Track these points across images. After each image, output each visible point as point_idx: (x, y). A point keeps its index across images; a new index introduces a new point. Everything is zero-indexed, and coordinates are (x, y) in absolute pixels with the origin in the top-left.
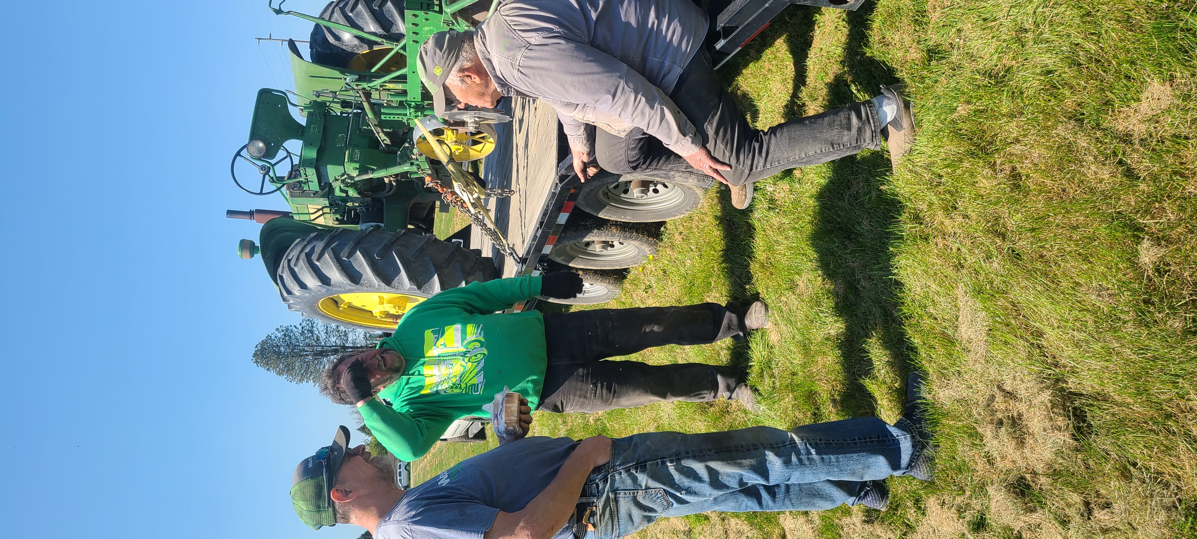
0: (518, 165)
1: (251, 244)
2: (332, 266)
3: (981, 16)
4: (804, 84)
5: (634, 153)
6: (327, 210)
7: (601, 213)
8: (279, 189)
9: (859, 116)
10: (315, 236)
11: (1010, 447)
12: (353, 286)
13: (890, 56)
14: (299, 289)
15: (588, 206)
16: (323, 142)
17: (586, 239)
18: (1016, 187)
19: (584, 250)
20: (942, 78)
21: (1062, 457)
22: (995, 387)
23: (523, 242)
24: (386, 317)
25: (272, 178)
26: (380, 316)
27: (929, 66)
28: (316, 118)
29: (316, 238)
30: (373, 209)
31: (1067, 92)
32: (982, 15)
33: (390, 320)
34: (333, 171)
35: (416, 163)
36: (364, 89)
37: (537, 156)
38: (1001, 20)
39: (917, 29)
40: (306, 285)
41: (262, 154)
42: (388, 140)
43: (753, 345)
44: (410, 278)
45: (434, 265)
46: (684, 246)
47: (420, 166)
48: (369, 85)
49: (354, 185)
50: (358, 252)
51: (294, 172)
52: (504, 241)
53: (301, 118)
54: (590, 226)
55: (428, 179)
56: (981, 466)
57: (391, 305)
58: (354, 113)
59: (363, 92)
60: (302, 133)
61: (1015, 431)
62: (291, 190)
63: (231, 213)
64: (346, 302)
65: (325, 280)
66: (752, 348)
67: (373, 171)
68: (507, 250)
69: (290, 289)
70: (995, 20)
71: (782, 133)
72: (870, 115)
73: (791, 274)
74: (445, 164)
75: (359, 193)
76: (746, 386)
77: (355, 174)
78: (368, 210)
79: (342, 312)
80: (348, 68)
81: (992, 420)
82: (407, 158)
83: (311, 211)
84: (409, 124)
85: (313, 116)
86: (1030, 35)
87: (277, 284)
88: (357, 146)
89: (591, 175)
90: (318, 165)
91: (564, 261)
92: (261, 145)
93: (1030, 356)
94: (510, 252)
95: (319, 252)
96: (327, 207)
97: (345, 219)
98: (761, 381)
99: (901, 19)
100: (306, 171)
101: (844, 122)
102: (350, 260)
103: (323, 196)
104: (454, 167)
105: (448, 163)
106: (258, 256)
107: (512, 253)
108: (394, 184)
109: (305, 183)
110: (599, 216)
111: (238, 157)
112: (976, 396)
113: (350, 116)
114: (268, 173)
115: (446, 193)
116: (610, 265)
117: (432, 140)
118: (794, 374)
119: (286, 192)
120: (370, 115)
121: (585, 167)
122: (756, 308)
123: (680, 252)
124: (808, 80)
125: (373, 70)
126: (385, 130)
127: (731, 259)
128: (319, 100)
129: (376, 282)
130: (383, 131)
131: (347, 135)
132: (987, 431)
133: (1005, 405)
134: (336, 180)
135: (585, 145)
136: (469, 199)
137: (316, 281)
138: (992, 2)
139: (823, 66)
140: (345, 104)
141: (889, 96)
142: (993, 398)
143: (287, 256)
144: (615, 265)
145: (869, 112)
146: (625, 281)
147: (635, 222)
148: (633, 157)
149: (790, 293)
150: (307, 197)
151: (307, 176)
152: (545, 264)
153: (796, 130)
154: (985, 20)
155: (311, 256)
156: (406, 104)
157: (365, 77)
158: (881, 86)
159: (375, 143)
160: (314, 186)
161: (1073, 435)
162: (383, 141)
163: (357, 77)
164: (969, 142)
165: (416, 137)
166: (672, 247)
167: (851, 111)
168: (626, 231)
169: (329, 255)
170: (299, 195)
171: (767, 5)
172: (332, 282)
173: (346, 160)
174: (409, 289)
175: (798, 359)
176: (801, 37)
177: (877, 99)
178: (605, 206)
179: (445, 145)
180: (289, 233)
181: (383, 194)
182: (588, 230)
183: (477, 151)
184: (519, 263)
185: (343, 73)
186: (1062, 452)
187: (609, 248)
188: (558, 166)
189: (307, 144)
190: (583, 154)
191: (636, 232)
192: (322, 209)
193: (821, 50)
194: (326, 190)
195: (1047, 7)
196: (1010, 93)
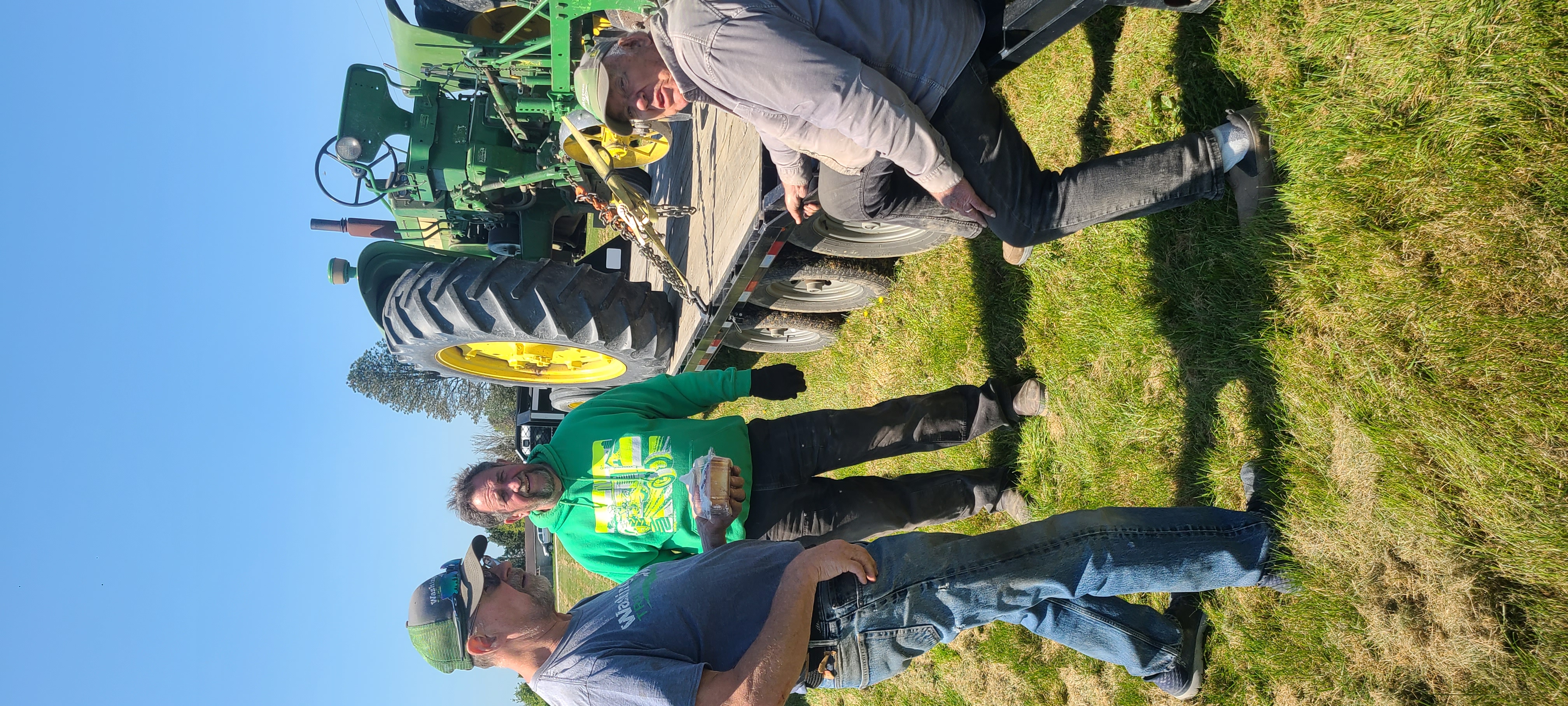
0: (700, 172)
1: (344, 265)
2: (455, 310)
3: (1384, 24)
4: (1108, 89)
5: (872, 195)
6: (444, 225)
7: (816, 247)
8: (381, 197)
9: (1195, 155)
10: (430, 267)
11: (1406, 642)
12: (484, 335)
13: (1241, 66)
14: (412, 337)
15: (799, 239)
16: (437, 138)
17: (793, 278)
18: (1432, 282)
19: (791, 289)
20: (1320, 108)
21: (1488, 672)
22: (1386, 553)
23: (711, 283)
24: (526, 368)
25: (369, 181)
26: (517, 367)
27: (1301, 88)
28: (427, 104)
29: (431, 269)
30: (505, 225)
31: (1520, 156)
32: (1388, 23)
33: (531, 372)
34: (451, 178)
35: (562, 167)
36: (491, 67)
37: (729, 171)
38: (1417, 34)
39: (1285, 32)
40: (421, 333)
41: (356, 156)
42: (524, 134)
43: (1026, 436)
44: (559, 325)
45: (589, 306)
46: (929, 290)
47: (568, 172)
48: (497, 62)
49: (480, 197)
50: (488, 289)
51: (399, 178)
52: (685, 283)
53: (405, 102)
54: (800, 261)
55: (579, 191)
56: (1359, 657)
57: (533, 355)
58: (478, 97)
59: (489, 71)
60: (409, 125)
61: (1414, 621)
62: (396, 198)
63: (316, 223)
64: (473, 349)
65: (446, 327)
66: (1024, 440)
67: (506, 177)
68: (690, 296)
69: (400, 336)
70: (1408, 32)
71: (1085, 178)
72: (1210, 154)
73: (1084, 351)
74: (603, 177)
75: (487, 207)
76: (1014, 491)
77: (479, 180)
78: (498, 225)
79: (468, 362)
80: (466, 33)
81: (1380, 600)
82: (551, 161)
83: (424, 226)
84: (553, 118)
85: (423, 101)
86: (1461, 60)
87: (383, 328)
88: (482, 143)
89: (810, 215)
90: (431, 169)
91: (763, 303)
92: (355, 143)
93: (1441, 520)
94: (693, 298)
95: (437, 289)
96: (443, 220)
97: (468, 236)
98: (1036, 488)
99: (1260, 14)
100: (415, 178)
101: (1173, 162)
102: (478, 300)
103: (438, 206)
104: (616, 183)
105: (608, 176)
106: (355, 281)
107: (695, 299)
108: (533, 193)
109: (414, 193)
110: (813, 250)
111: (324, 155)
112: (1355, 559)
113: (472, 100)
114: (364, 175)
115: (604, 211)
116: (823, 308)
117: (583, 142)
118: (1084, 486)
119: (390, 201)
120: (499, 101)
121: (802, 203)
122: (1030, 388)
123: (922, 298)
124: (1115, 84)
125: (502, 41)
126: (519, 120)
127: (996, 319)
128: (431, 79)
129: (513, 330)
130: (517, 123)
131: (469, 126)
132: (1374, 616)
133: (1399, 581)
134: (457, 190)
135: (802, 176)
136: (638, 227)
137: (434, 328)
138: (1402, 6)
139: (1139, 67)
140: (465, 83)
141: (1239, 126)
142: (1381, 568)
143: (395, 292)
144: (832, 307)
145: (1209, 150)
146: (844, 326)
147: (862, 257)
148: (871, 200)
149: (1081, 377)
150: (417, 208)
151: (416, 184)
152: (741, 315)
153: (1105, 175)
154: (1391, 30)
155: (427, 293)
156: (551, 96)
157: (491, 50)
158: (1227, 111)
159: (506, 138)
160: (427, 194)
161: (1506, 644)
162: (517, 136)
163: (481, 50)
164: (1360, 205)
165: (563, 136)
166: (912, 290)
167: (1183, 147)
168: (849, 267)
169: (450, 293)
170: (407, 204)
171: (1074, 6)
172: (455, 329)
173: (469, 162)
174: (557, 338)
175: (1089, 468)
176: (1106, 23)
177: (1221, 130)
178: (821, 239)
179: (603, 151)
180: (394, 260)
181: (519, 207)
182: (797, 265)
183: (645, 153)
184: (705, 313)
185: (460, 39)
186: (1488, 666)
187: (825, 286)
188: (763, 198)
189: (416, 141)
190: (799, 187)
191: (862, 268)
192: (437, 223)
193: (1135, 43)
194: (443, 199)
195: (1491, 22)
196: (1427, 141)
